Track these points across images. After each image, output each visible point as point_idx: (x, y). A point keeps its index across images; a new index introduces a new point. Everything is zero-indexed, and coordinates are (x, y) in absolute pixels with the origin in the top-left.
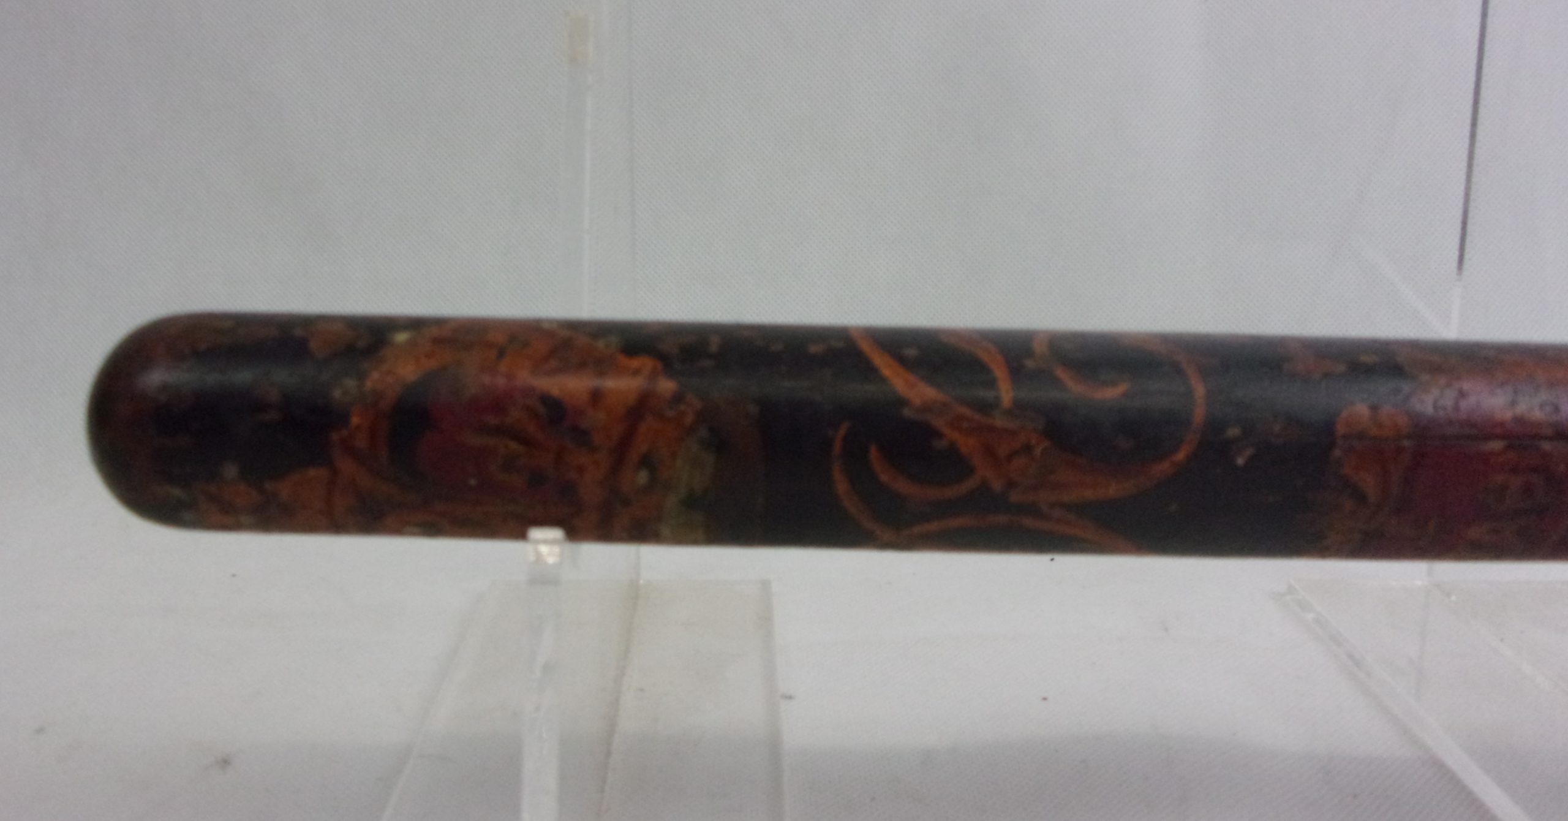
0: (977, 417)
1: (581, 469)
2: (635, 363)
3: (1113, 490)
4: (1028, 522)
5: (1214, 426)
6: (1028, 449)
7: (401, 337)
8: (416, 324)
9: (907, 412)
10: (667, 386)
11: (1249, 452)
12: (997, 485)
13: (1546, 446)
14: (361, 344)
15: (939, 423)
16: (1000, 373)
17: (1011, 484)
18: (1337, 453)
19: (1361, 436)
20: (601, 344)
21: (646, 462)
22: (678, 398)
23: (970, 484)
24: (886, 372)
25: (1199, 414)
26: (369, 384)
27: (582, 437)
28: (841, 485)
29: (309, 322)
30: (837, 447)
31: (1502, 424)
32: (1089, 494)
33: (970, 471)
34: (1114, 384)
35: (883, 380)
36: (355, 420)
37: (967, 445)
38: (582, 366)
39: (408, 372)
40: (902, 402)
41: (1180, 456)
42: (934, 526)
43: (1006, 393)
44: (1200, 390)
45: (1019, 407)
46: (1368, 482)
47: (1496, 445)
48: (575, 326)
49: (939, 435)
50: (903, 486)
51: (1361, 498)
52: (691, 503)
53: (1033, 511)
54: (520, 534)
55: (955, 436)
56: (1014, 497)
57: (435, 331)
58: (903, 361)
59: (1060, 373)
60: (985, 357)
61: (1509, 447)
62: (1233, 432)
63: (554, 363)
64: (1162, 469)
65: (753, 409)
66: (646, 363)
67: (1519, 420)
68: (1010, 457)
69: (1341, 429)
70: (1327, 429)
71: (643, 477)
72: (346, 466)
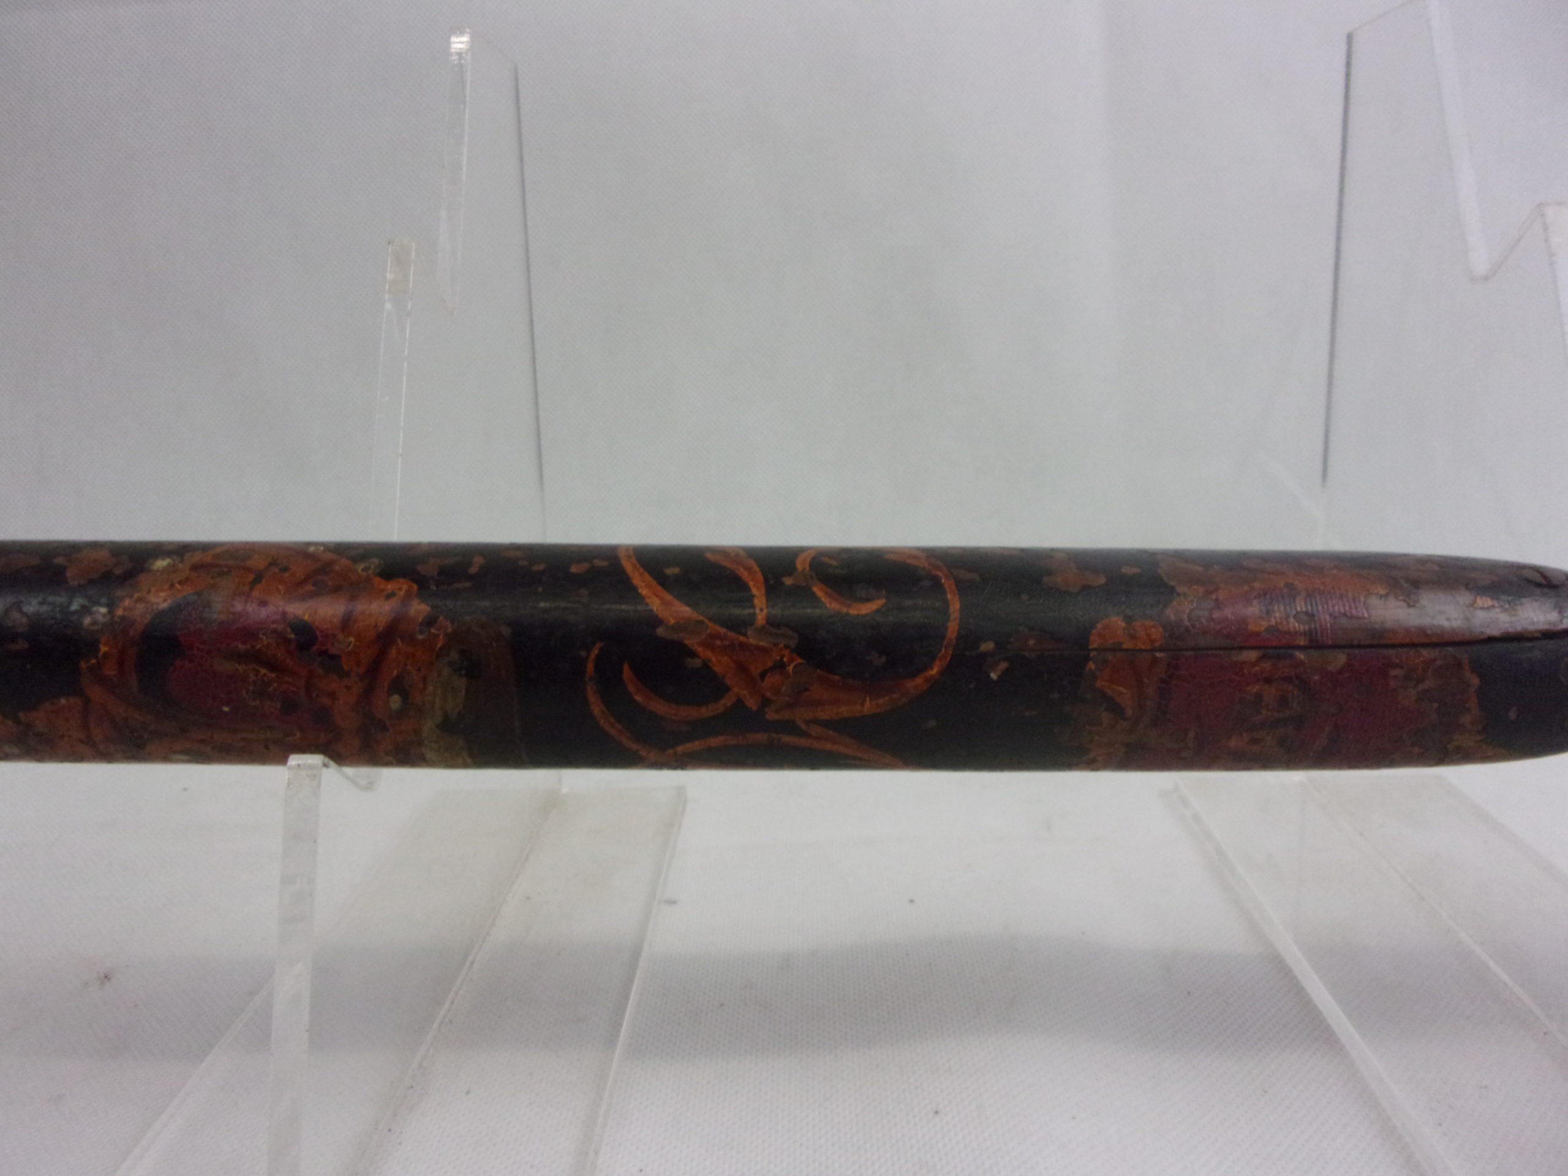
0: (732, 635)
1: (333, 695)
2: (390, 586)
3: (869, 706)
4: (787, 739)
5: (968, 639)
6: (780, 666)
7: (161, 564)
8: (181, 550)
9: (660, 631)
10: (419, 609)
11: (1004, 665)
12: (752, 703)
13: (1300, 655)
14: (118, 571)
15: (691, 641)
16: (758, 592)
17: (766, 702)
18: (1092, 666)
19: (1117, 648)
20: (360, 567)
21: (398, 686)
22: (430, 622)
23: (727, 701)
24: (644, 592)
25: (952, 628)
26: (120, 612)
27: (331, 661)
28: (597, 707)
29: (71, 549)
30: (590, 667)
31: (1257, 634)
32: (844, 711)
33: (725, 689)
34: (868, 600)
35: (638, 598)
36: (104, 649)
37: (720, 664)
38: (337, 590)
39: (161, 600)
40: (657, 622)
41: (934, 671)
42: (696, 745)
43: (761, 609)
44: (955, 605)
45: (773, 623)
46: (1125, 695)
47: (1253, 655)
48: (341, 549)
49: (693, 654)
50: (659, 707)
51: (1116, 710)
52: (447, 726)
53: (790, 727)
54: (282, 760)
55: (709, 654)
56: (771, 715)
57: (197, 557)
58: (663, 581)
59: (818, 591)
60: (745, 575)
61: (1264, 657)
62: (987, 646)
63: (309, 587)
64: (915, 685)
65: (506, 631)
66: (401, 586)
67: (1273, 630)
68: (763, 675)
69: (1095, 642)
70: (1081, 641)
71: (395, 702)
72: (96, 693)
